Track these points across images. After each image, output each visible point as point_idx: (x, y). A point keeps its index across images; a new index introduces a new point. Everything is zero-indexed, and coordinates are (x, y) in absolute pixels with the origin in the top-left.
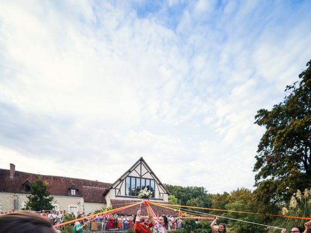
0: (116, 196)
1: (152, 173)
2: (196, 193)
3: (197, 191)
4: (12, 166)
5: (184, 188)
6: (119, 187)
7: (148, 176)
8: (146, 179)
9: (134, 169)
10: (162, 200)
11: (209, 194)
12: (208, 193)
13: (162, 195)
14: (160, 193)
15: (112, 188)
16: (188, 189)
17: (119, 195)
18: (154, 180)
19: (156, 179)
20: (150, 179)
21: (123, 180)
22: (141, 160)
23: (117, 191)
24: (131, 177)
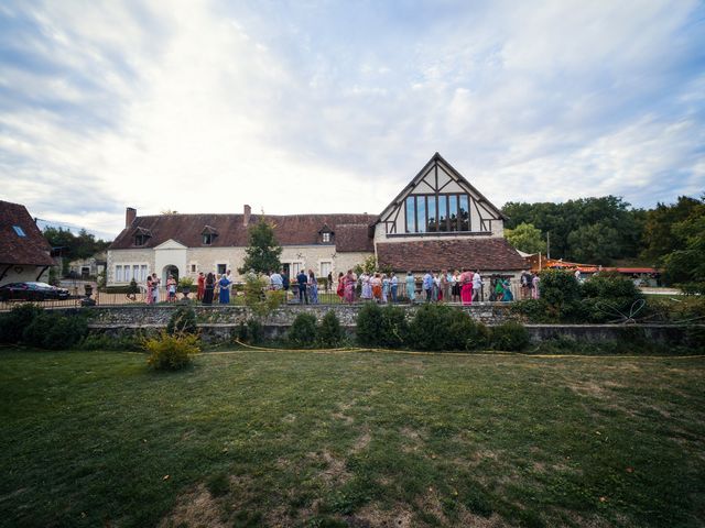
0: (388, 236)
1: (461, 180)
2: (592, 212)
3: (596, 208)
4: (247, 208)
5: (560, 206)
6: (392, 219)
7: (454, 188)
8: (447, 195)
9: (422, 180)
10: (490, 234)
11: (634, 211)
12: (629, 209)
13: (487, 223)
14: (482, 220)
15: (379, 221)
16: (570, 205)
17: (393, 233)
18: (466, 193)
19: (470, 192)
20: (458, 194)
21: (401, 204)
22: (437, 158)
23: (390, 225)
24: (416, 195)
